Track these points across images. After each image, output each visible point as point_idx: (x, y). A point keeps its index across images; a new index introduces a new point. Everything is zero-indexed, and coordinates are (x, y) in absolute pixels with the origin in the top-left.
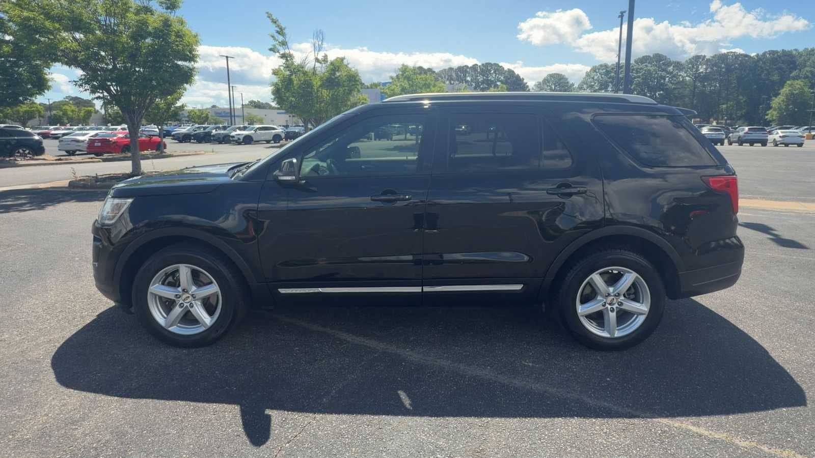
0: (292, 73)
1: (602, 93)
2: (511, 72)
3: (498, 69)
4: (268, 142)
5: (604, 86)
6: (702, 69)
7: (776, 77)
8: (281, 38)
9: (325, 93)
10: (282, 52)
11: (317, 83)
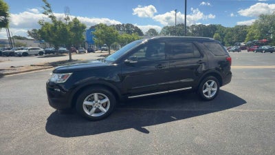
0: (56, 24)
1: (167, 36)
2: (136, 27)
3: (132, 26)
4: (36, 55)
5: (168, 33)
6: (194, 29)
7: (212, 32)
8: (48, 9)
9: (72, 33)
10: (50, 15)
11: (68, 29)
